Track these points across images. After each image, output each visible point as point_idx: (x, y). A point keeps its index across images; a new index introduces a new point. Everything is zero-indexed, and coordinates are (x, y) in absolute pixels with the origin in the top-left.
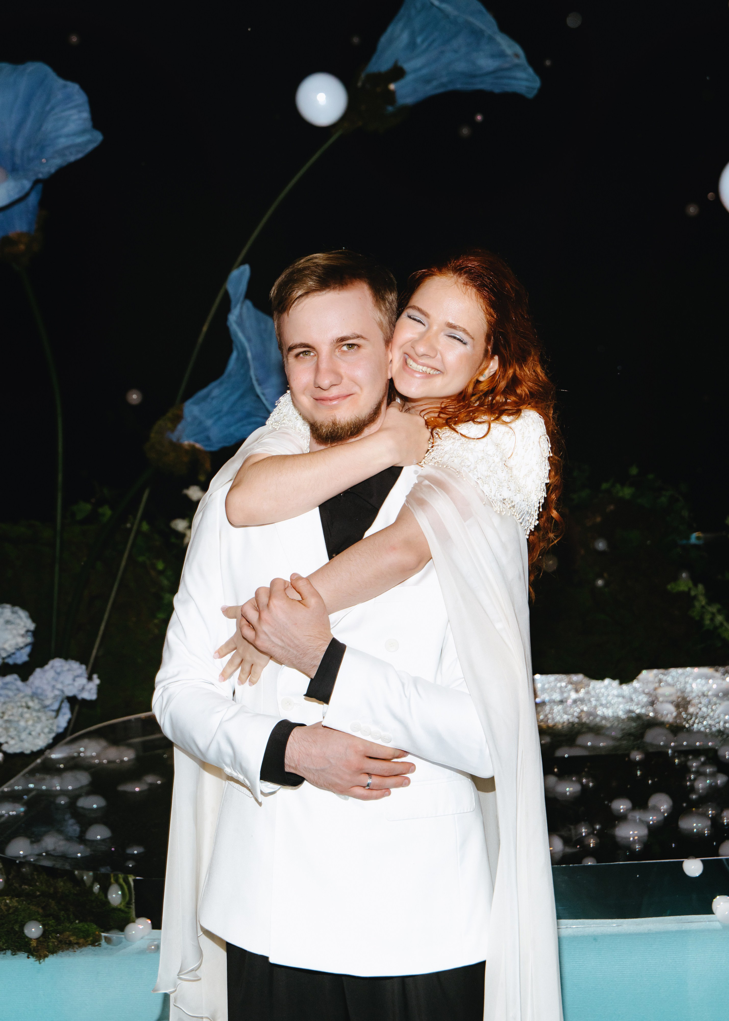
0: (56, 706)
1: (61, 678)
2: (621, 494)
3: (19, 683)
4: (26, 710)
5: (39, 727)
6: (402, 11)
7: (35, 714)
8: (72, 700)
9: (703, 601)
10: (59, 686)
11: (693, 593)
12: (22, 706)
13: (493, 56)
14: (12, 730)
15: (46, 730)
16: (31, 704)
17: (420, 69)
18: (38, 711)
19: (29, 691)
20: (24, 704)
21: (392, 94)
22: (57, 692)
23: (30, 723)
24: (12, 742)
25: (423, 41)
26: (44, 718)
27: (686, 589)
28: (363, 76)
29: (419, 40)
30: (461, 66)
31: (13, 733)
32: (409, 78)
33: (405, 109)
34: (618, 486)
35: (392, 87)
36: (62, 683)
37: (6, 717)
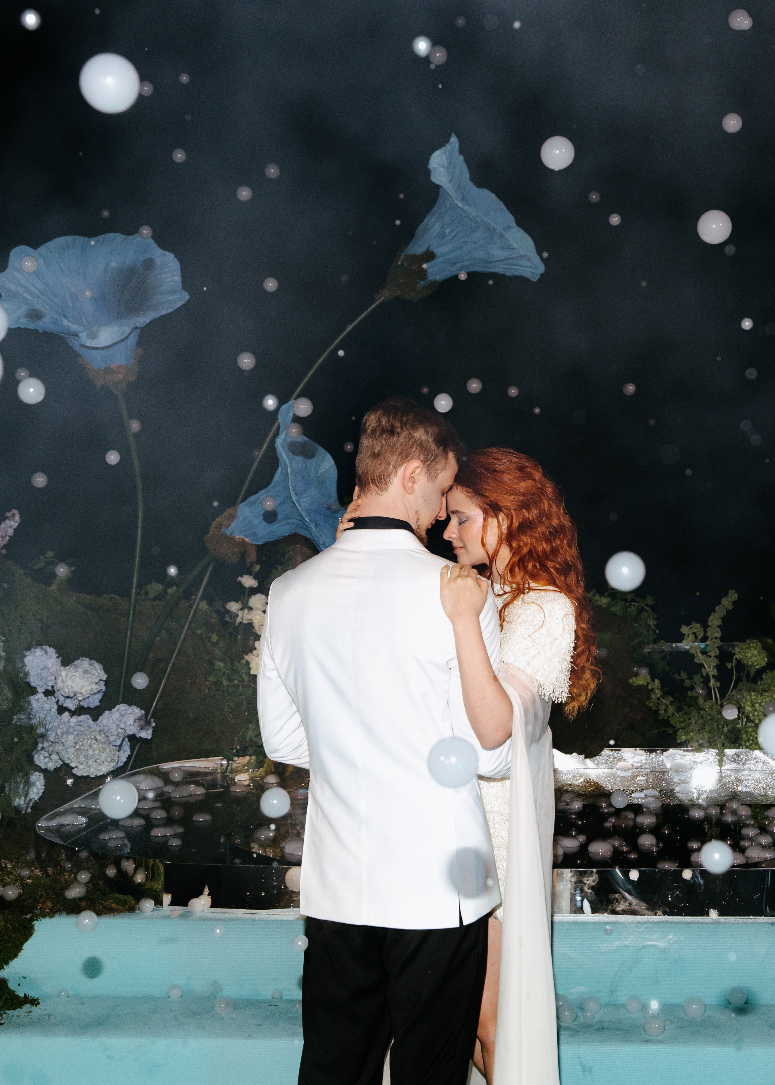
0: (118, 743)
1: (124, 720)
2: (599, 602)
3: (91, 722)
4: (94, 742)
5: (103, 756)
6: (435, 208)
7: (100, 745)
8: (132, 738)
9: (658, 693)
10: (123, 726)
11: (650, 687)
12: (91, 738)
13: (503, 248)
14: (82, 757)
15: (109, 759)
16: (98, 737)
17: (447, 254)
18: (104, 743)
19: (98, 728)
20: (93, 737)
21: (425, 271)
22: (120, 731)
23: (97, 752)
24: (81, 767)
25: (450, 233)
26: (107, 750)
27: (645, 683)
28: (403, 255)
29: (447, 231)
30: (479, 254)
31: (82, 759)
32: (438, 260)
33: (434, 283)
34: (597, 597)
35: (425, 266)
36: (125, 723)
37: (77, 747)
